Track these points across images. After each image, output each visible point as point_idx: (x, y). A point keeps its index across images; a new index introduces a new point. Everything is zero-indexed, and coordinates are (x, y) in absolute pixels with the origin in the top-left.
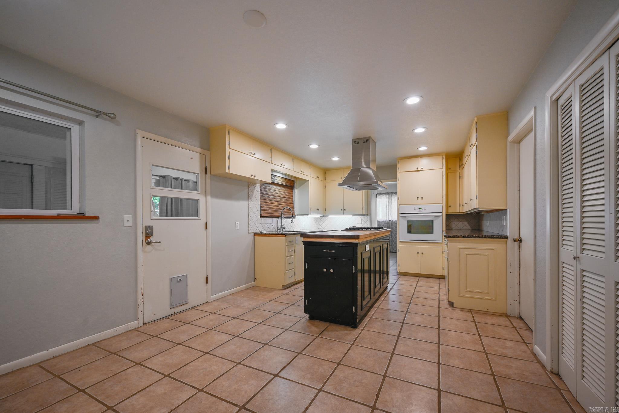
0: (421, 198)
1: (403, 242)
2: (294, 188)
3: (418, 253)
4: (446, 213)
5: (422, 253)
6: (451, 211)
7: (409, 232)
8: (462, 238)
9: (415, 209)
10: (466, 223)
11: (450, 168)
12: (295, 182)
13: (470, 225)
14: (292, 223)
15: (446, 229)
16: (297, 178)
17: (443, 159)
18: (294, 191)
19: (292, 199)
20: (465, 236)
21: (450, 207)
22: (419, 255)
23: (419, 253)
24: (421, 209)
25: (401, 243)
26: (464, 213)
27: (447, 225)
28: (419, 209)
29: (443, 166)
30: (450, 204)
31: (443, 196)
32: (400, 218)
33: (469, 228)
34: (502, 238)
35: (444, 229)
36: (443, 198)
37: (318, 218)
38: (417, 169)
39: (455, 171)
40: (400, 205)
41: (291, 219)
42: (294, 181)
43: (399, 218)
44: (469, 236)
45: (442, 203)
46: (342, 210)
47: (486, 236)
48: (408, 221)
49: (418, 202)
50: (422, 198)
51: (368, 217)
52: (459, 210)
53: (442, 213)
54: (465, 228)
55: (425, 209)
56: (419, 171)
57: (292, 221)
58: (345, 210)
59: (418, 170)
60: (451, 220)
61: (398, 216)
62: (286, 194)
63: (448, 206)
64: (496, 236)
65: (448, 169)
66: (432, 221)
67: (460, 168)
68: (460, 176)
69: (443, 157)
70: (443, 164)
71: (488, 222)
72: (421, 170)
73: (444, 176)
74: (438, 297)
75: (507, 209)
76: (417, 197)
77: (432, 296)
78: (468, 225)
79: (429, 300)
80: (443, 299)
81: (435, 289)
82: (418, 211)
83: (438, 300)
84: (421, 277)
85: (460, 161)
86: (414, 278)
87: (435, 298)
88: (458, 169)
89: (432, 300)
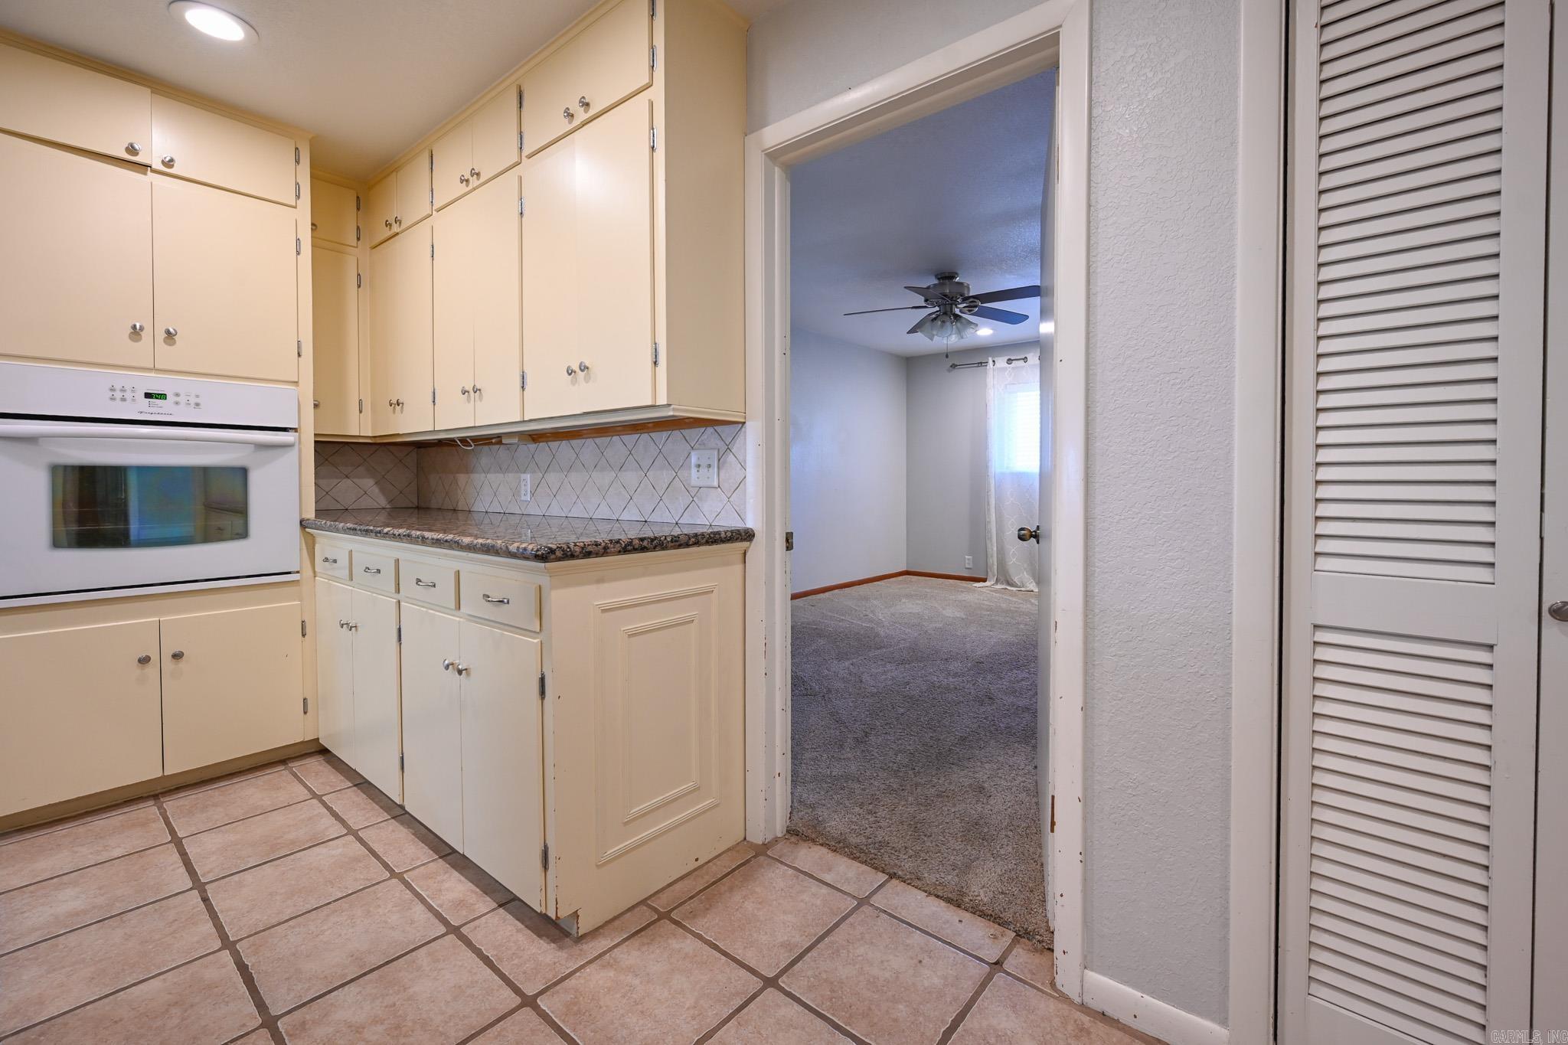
0: (161, 335)
3: (147, 658)
4: (316, 435)
5: (178, 656)
7: (66, 537)
9: (118, 395)
10: (369, 483)
11: (313, 227)
13: (383, 490)
17: (296, 161)
21: (316, 406)
22: (152, 670)
23: (155, 658)
24: (162, 396)
28: (148, 395)
29: (297, 198)
31: (299, 347)
35: (310, 513)
36: (299, 355)
38: (132, 150)
39: (343, 248)
45: (297, 382)
48: (61, 468)
49: (138, 354)
50: (170, 336)
52: (357, 424)
53: (298, 431)
55: (193, 401)
56: (143, 168)
59: (138, 159)
66: (243, 472)
67: (358, 240)
68: (359, 275)
69: (297, 149)
70: (297, 184)
71: (528, 476)
72: (157, 165)
73: (302, 243)
74: (419, 908)
75: (747, 423)
76: (134, 327)
77: (386, 922)
78: (376, 490)
79: (405, 966)
80: (459, 908)
81: (340, 850)
82: (142, 409)
83: (450, 936)
84: (162, 793)
85: (358, 209)
86: (121, 817)
87: (412, 922)
88: (352, 240)
89: (414, 953)
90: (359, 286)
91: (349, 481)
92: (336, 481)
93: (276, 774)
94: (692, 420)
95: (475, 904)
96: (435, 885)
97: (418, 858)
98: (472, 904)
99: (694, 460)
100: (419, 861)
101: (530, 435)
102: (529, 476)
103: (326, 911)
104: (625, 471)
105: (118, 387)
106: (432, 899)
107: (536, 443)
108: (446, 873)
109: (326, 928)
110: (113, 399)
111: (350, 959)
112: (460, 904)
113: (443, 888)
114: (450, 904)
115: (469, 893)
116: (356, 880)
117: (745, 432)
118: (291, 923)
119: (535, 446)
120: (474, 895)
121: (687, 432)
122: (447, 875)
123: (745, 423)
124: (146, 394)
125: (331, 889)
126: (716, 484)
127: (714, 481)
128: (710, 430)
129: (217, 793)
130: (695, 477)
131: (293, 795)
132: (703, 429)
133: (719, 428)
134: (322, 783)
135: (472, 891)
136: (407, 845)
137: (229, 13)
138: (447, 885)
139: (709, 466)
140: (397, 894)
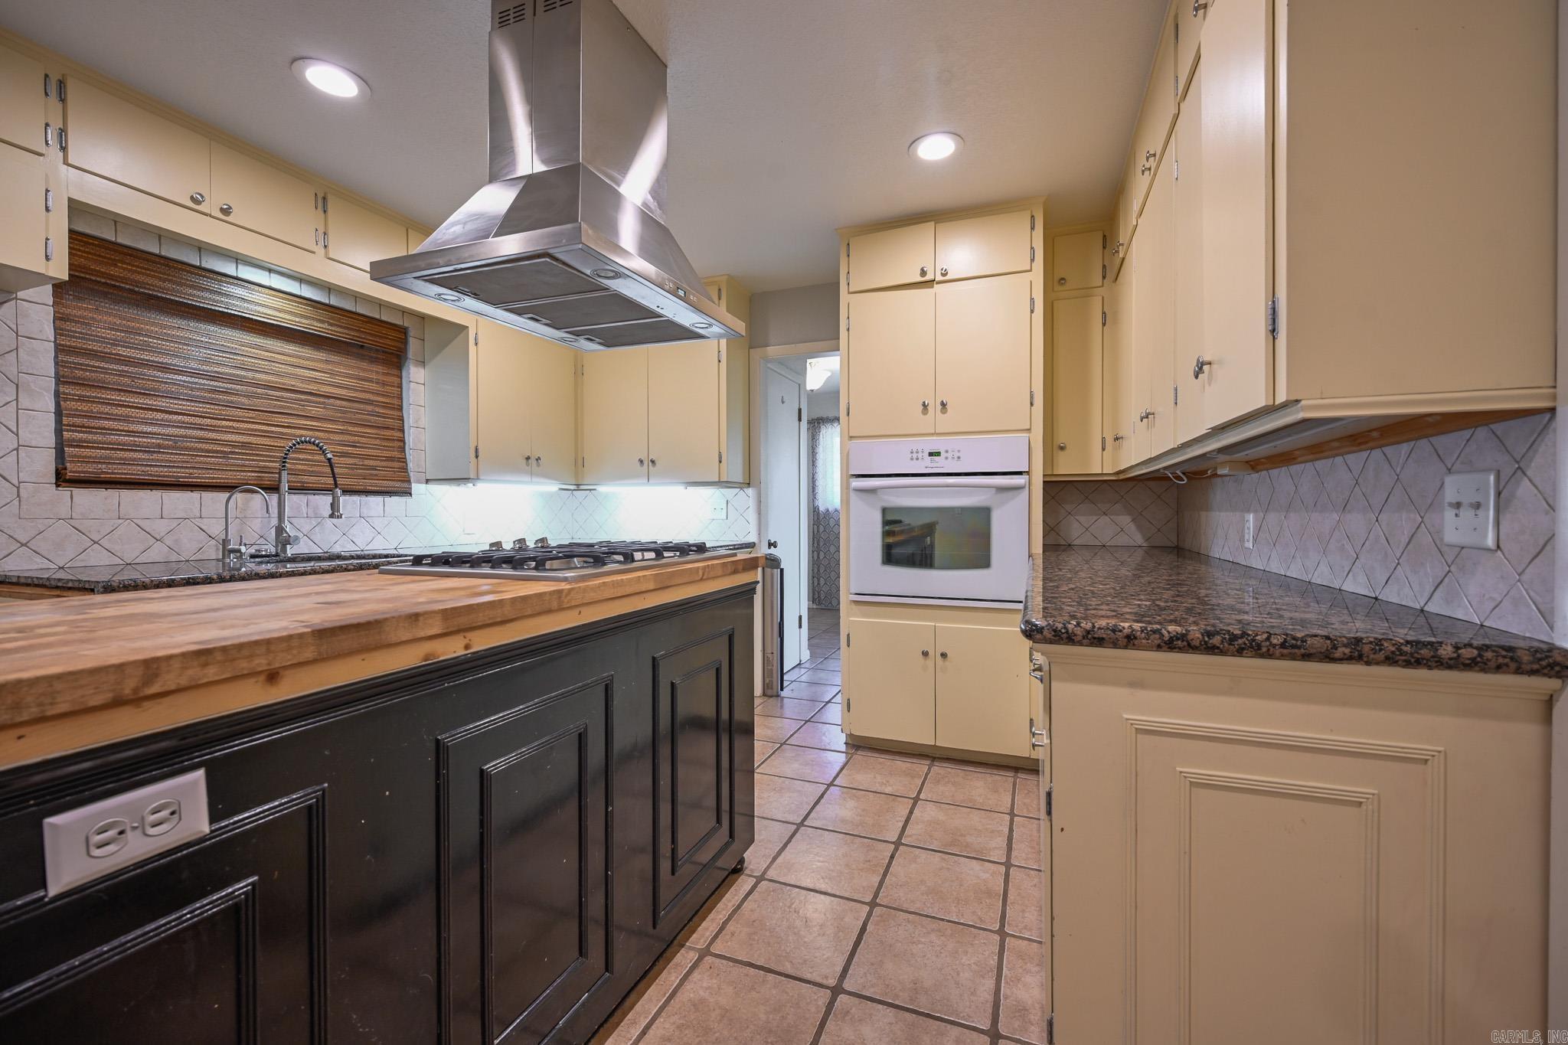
0: (939, 407)
1: (868, 601)
2: (407, 358)
3: (925, 654)
4: (1044, 475)
5: (943, 656)
6: (1067, 467)
7: (890, 557)
8: (1159, 647)
9: (915, 456)
10: (1125, 520)
11: (1062, 281)
12: (412, 333)
13: (1139, 528)
14: (332, 516)
15: (1046, 547)
16: (422, 318)
17: (1032, 228)
18: (404, 374)
19: (400, 408)
20: (1182, 637)
21: (1062, 448)
22: (930, 662)
23: (931, 653)
24: (938, 454)
25: (853, 606)
26: (1122, 477)
27: (1049, 529)
28: (931, 454)
29: (1032, 260)
30: (1061, 438)
31: (1032, 398)
32: (853, 496)
33: (1139, 539)
34: (1519, 671)
35: (1038, 549)
36: (1032, 404)
37: (551, 495)
38: (923, 273)
39: (1086, 292)
40: (851, 437)
41: (328, 499)
42: (403, 331)
43: (848, 494)
44: (1216, 640)
45: (1029, 430)
46: (641, 461)
47: (1358, 640)
48: (884, 510)
49: (926, 423)
50: (943, 405)
51: (750, 491)
52: (1099, 464)
53: (1028, 473)
54: (1122, 540)
55: (957, 454)
56: (930, 283)
57: (334, 506)
58: (653, 462)
59: (927, 278)
60: (1068, 507)
61: (845, 487)
62: (352, 383)
63: (1053, 447)
64: (1457, 648)
65: (1054, 282)
66: (985, 513)
67: (1104, 277)
68: (1104, 313)
69: (1032, 216)
70: (1032, 248)
71: (1251, 517)
72: (939, 278)
73: (1036, 303)
74: (989, 983)
75: (1559, 410)
76: (924, 402)
77: (958, 974)
78: (1133, 527)
79: (934, 1033)
80: (1017, 1014)
81: (988, 875)
82: (925, 465)
83: (986, 1037)
84: (938, 758)
85: (1104, 248)
86: (909, 765)
87: (973, 993)
88: (1098, 281)
89: (949, 1026)
90: (1104, 324)
91: (1106, 519)
92: (1095, 518)
93: (1004, 778)
94: (1439, 418)
95: (1032, 1024)
96: (1020, 970)
97: (1030, 930)
98: (1030, 1022)
99: (1450, 495)
100: (1029, 933)
101: (1247, 462)
102: (1251, 515)
103: (935, 925)
104: (1349, 512)
105: (915, 451)
106: (1007, 983)
107: (1257, 472)
108: (1038, 965)
109: (923, 940)
110: (912, 459)
111: (912, 985)
112: (1022, 1011)
113: (1023, 979)
114: (1014, 1003)
115: (1037, 1006)
116: (974, 913)
117: (1555, 431)
118: (911, 917)
119: (1255, 476)
120: (1039, 1014)
121: (1442, 441)
122: (1037, 969)
123: (1553, 410)
124: (930, 453)
125: (953, 908)
126: (1490, 542)
127: (1485, 536)
128: (1482, 433)
129: (962, 774)
130: (1454, 528)
131: (1000, 803)
132: (1467, 434)
133: (1499, 428)
134: (1025, 804)
135: (1042, 1008)
136: (1033, 908)
137: (944, 132)
138: (1028, 979)
139: (1477, 506)
140: (987, 953)
